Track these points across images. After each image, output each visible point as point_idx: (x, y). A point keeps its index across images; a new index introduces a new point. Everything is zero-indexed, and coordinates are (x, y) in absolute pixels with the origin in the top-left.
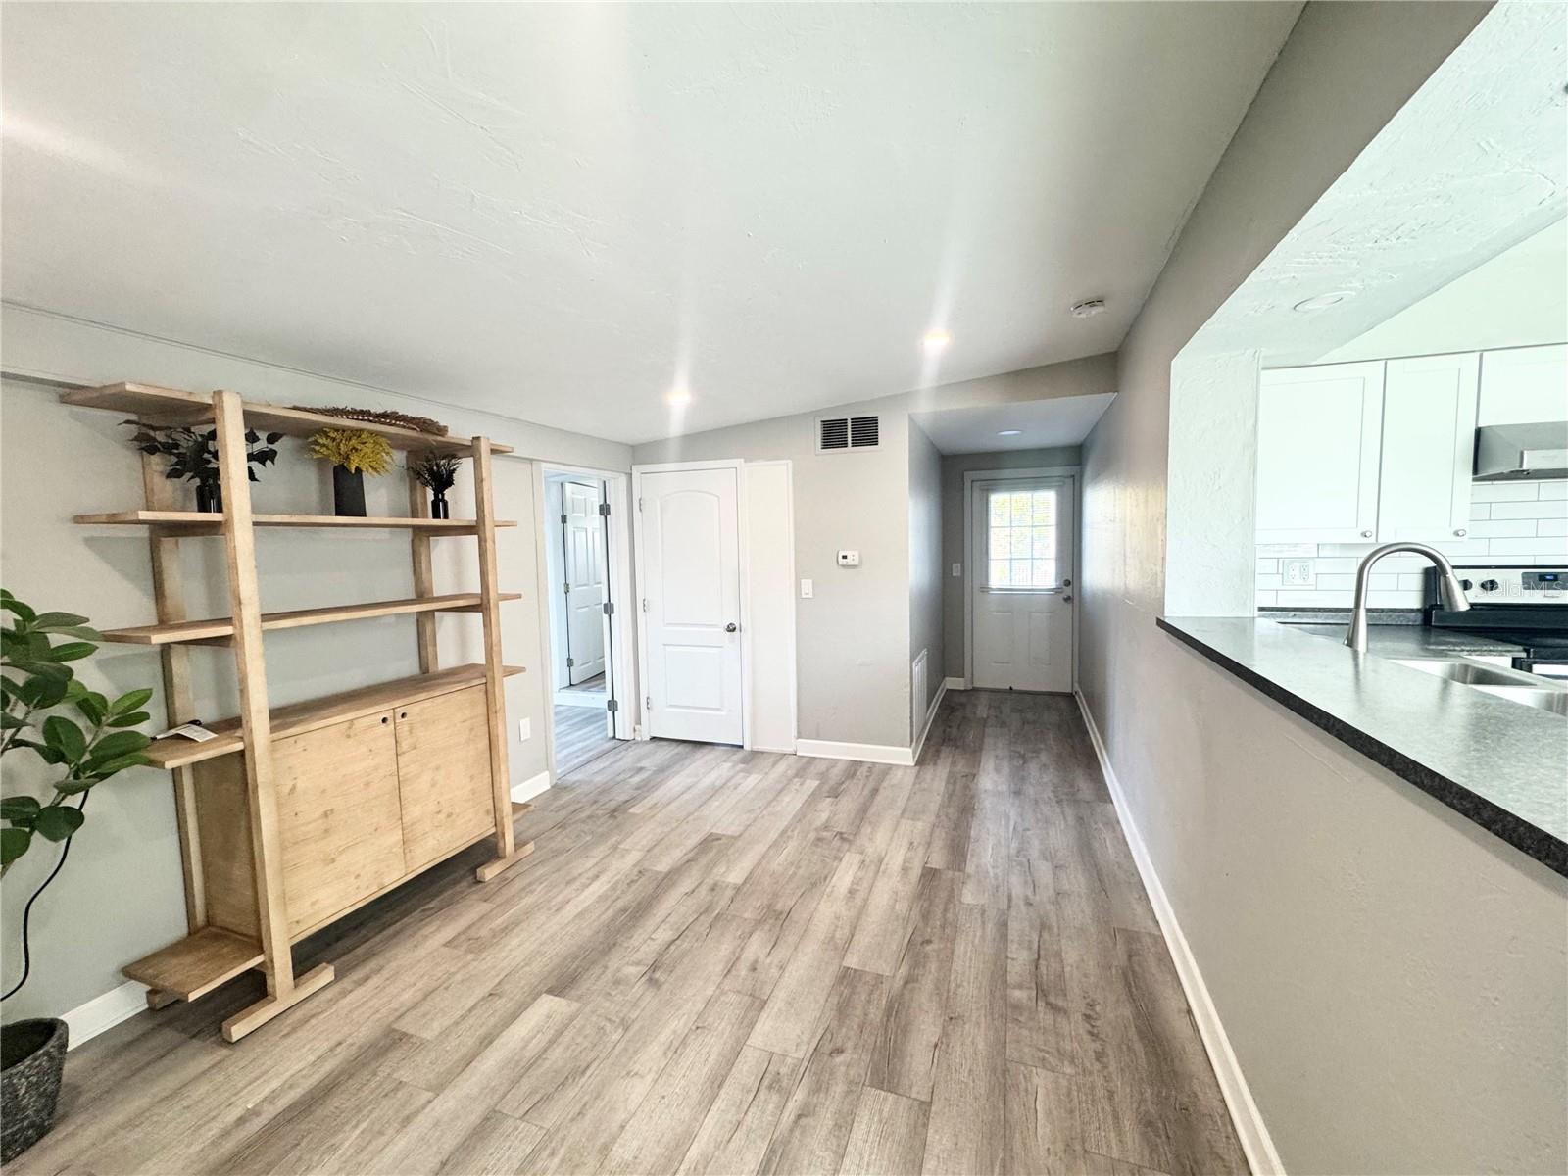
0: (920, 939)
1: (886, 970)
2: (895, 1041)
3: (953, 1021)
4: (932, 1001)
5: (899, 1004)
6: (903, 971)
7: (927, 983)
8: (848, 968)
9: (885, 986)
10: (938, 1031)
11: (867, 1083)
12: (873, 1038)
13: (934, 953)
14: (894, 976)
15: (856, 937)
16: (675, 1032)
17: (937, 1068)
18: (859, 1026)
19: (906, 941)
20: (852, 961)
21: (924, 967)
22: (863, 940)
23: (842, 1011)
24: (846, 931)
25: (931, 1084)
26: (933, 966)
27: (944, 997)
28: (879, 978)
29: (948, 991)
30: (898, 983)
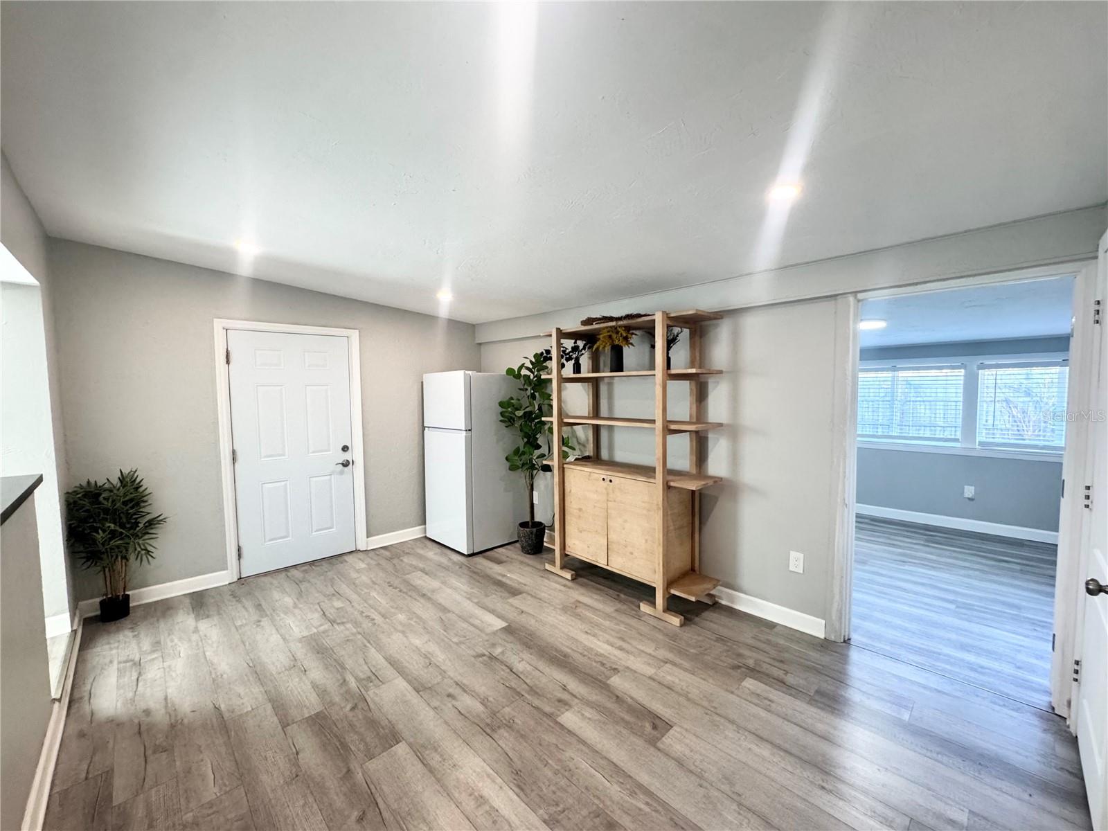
0: (370, 815)
1: (372, 765)
2: (326, 736)
3: (294, 775)
4: (320, 775)
5: (341, 754)
6: (359, 777)
7: (332, 784)
8: (398, 743)
9: (361, 755)
10: (301, 762)
11: (325, 711)
12: (340, 727)
13: (346, 813)
14: (362, 767)
15: (420, 765)
17: (289, 744)
18: (355, 726)
19: (379, 801)
20: (401, 749)
21: (345, 795)
22: (413, 770)
23: (373, 723)
24: (433, 763)
25: (288, 735)
26: (339, 802)
27: (312, 785)
28: (371, 757)
29: (311, 793)
30: (354, 765)
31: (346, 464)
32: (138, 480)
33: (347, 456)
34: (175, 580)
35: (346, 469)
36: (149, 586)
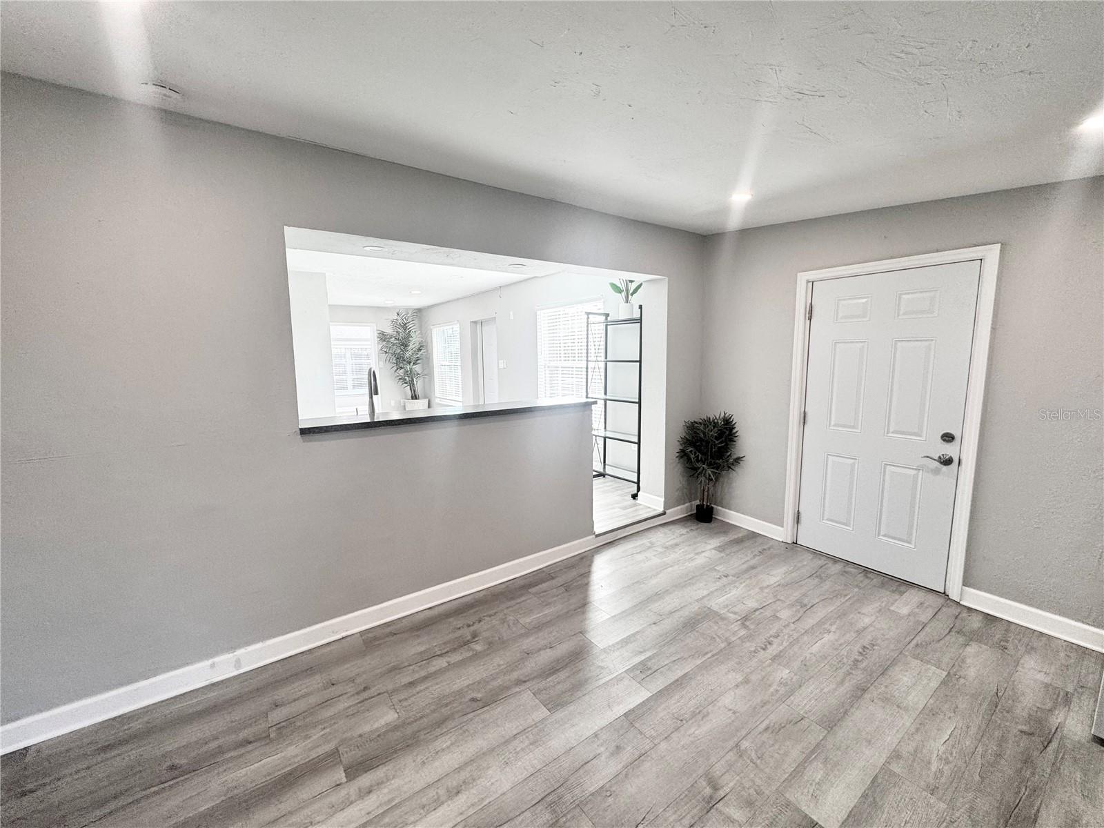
16: (699, 726)
24: (515, 743)
31: (947, 462)
32: (734, 423)
33: (950, 450)
34: (747, 515)
35: (944, 468)
36: (731, 510)
